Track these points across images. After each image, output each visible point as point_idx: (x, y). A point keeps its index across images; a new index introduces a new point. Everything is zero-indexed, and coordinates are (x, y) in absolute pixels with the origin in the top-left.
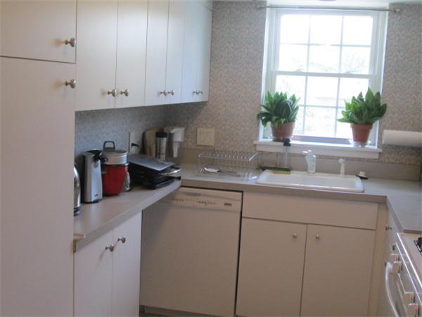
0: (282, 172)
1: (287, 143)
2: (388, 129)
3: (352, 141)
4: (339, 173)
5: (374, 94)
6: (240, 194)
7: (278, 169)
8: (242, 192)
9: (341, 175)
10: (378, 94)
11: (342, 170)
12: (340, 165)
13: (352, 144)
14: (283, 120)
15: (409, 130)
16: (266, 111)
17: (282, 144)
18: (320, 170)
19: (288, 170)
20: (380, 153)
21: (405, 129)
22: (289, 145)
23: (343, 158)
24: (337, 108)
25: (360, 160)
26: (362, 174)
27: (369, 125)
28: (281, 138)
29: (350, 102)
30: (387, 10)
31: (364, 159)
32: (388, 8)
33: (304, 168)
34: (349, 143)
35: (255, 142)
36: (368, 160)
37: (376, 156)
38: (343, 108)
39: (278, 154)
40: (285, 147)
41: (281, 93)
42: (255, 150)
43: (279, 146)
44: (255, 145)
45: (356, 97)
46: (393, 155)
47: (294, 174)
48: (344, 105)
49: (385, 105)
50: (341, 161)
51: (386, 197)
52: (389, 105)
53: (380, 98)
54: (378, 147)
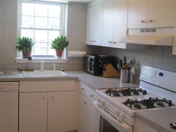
0: (30, 71)
1: (30, 59)
2: (70, 51)
3: (56, 56)
4: (53, 70)
5: (63, 37)
6: (18, 82)
7: (27, 70)
8: (19, 81)
9: (54, 70)
10: (65, 37)
11: (55, 68)
12: (54, 66)
13: (56, 57)
14: (28, 49)
15: (77, 51)
16: (19, 45)
17: (27, 59)
18: (45, 69)
19: (32, 70)
20: (67, 61)
21: (76, 51)
22: (31, 59)
23: (55, 63)
24: (48, 43)
25: (60, 64)
26: (62, 69)
27: (63, 49)
28: (27, 57)
29: (54, 40)
30: (67, 4)
31: (61, 63)
32: (67, 3)
33: (39, 69)
34: (55, 57)
35: (15, 59)
36: (63, 64)
37: (66, 62)
38: (51, 43)
39: (27, 63)
40: (29, 60)
41: (25, 37)
42: (16, 63)
43: (27, 60)
44: (16, 60)
45: (56, 39)
46: (72, 61)
47: (35, 72)
48: (52, 42)
49: (68, 42)
50: (54, 64)
51: (78, 77)
52: (70, 42)
53: (66, 38)
54: (66, 58)
